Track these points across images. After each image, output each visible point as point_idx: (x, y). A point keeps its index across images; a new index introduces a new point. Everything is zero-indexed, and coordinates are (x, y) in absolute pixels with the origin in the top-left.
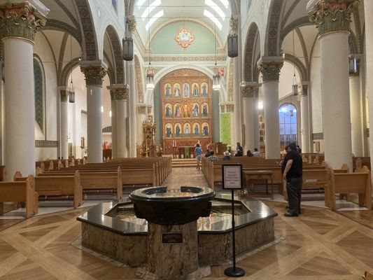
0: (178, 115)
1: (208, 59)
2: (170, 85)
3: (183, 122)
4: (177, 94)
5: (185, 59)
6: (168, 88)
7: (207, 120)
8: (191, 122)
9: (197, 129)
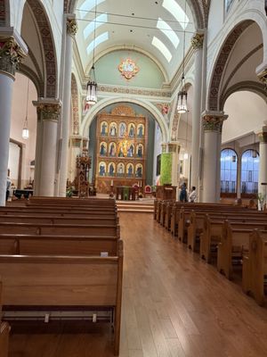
0: (113, 154)
1: (152, 94)
2: (106, 124)
3: (117, 162)
4: (113, 133)
5: (127, 91)
6: (104, 126)
7: (142, 162)
8: (125, 161)
9: (130, 169)
